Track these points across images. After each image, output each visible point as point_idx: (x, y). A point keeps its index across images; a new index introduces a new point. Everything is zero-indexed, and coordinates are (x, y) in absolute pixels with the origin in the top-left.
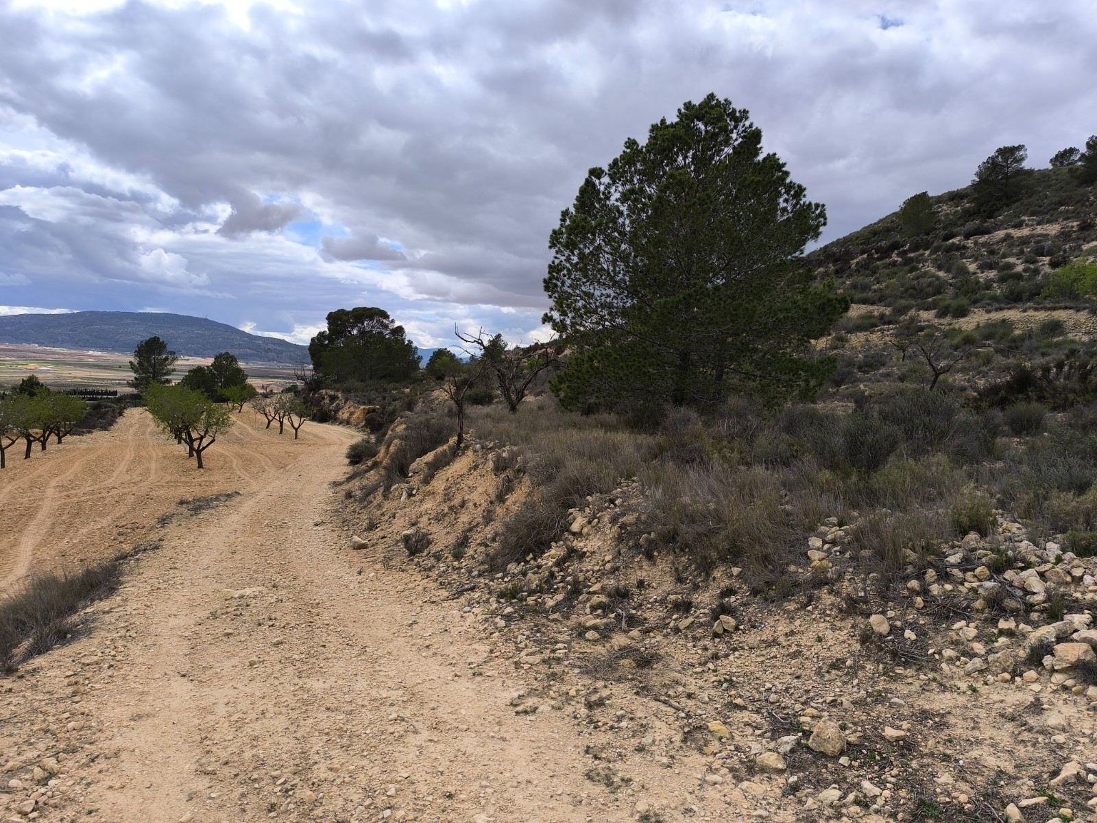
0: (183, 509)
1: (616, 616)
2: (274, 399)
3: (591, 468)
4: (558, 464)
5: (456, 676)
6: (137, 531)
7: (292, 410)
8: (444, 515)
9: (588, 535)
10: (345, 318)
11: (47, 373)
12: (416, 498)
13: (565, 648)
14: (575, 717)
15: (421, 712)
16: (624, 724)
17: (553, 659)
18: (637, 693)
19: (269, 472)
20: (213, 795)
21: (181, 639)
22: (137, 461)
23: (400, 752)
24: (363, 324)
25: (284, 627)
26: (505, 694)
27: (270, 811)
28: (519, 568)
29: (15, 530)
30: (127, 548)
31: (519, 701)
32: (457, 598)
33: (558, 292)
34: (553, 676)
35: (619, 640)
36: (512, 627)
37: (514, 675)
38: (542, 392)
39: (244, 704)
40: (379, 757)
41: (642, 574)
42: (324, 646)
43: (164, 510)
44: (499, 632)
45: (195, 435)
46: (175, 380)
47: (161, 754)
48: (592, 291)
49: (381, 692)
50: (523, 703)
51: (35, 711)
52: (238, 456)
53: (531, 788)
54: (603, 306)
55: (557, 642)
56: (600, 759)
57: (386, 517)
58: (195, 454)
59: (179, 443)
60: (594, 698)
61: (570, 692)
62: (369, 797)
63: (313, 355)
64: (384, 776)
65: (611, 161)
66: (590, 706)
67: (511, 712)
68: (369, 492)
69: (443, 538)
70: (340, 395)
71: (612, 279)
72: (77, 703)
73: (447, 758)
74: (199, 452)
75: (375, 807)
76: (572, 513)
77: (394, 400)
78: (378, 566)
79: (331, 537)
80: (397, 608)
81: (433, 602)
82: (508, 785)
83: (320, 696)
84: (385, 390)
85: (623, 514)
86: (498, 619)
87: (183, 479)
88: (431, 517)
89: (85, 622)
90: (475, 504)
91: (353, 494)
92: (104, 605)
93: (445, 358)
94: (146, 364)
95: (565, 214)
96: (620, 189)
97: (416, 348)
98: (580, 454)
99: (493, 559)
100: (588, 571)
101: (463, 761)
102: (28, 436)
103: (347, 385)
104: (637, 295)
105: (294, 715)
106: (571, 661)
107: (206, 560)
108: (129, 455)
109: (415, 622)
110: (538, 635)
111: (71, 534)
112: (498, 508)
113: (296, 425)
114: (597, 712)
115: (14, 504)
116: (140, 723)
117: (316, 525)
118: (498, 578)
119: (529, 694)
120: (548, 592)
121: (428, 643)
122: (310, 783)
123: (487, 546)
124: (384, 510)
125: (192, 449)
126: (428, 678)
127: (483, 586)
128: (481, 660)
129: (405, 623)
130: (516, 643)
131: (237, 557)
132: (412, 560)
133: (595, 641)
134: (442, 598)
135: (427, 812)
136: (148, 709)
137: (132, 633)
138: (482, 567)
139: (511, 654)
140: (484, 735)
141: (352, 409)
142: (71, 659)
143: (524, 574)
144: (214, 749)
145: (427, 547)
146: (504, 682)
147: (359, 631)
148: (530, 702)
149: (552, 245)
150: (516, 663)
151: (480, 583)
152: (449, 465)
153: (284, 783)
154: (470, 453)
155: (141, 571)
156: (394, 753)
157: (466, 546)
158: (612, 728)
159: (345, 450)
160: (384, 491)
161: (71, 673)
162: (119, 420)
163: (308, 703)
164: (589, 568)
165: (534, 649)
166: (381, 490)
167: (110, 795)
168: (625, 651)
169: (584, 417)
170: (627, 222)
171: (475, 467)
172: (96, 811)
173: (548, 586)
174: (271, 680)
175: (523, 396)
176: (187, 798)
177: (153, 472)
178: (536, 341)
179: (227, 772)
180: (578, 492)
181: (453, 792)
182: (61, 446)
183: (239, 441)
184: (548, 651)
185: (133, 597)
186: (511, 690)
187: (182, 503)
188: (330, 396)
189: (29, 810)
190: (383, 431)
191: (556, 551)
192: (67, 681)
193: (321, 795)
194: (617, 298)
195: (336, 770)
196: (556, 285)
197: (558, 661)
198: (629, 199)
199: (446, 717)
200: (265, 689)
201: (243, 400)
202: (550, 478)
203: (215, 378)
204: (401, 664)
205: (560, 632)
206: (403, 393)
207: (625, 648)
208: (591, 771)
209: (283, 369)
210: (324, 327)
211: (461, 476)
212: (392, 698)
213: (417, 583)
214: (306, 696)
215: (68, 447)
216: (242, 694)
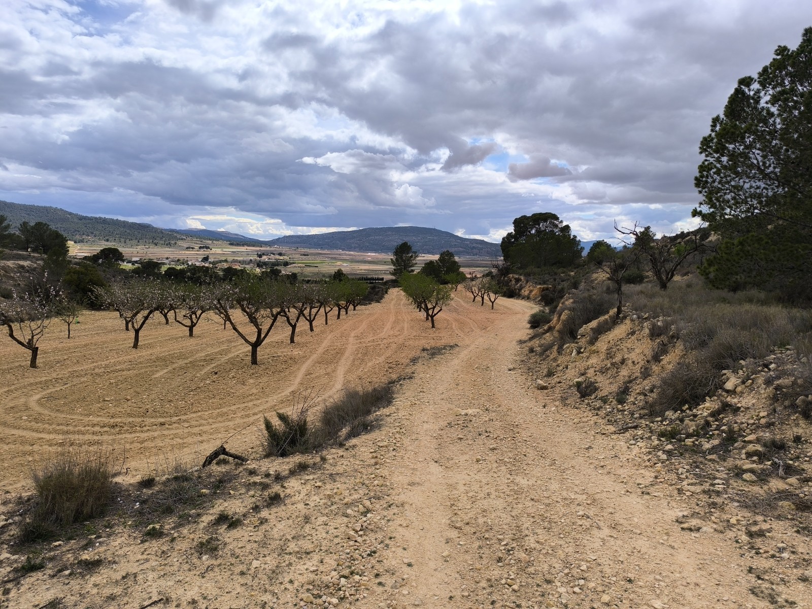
0: (425, 354)
1: (772, 464)
2: (478, 281)
3: (744, 337)
4: (711, 334)
5: (628, 491)
6: (399, 366)
7: (489, 289)
8: (608, 369)
9: (742, 393)
10: (526, 222)
11: (346, 267)
12: (584, 355)
13: (723, 484)
14: (737, 542)
15: (602, 514)
16: (785, 555)
17: (713, 491)
18: (798, 532)
19: (476, 332)
20: (461, 543)
21: (432, 438)
22: (396, 322)
23: (588, 540)
24: (539, 226)
25: (496, 438)
26: (670, 512)
27: (498, 562)
28: (677, 415)
29: (334, 361)
30: (394, 376)
31: (684, 520)
32: (623, 433)
33: (708, 187)
34: (714, 505)
35: (776, 484)
36: (673, 461)
37: (678, 498)
38: (689, 272)
39: (476, 487)
40: (571, 541)
41: (800, 431)
42: (525, 455)
43: (412, 354)
44: (662, 463)
45: (430, 306)
46: (417, 270)
47: (428, 510)
48: (741, 184)
49: (570, 494)
50: (688, 522)
51: (356, 471)
52: (456, 320)
53: (699, 590)
54: (753, 196)
55: (715, 478)
56: (763, 579)
57: (561, 368)
58: (430, 318)
59: (420, 311)
60: (754, 529)
61: (731, 520)
62: (567, 567)
63: (503, 250)
64: (577, 556)
65: (760, 70)
66: (751, 534)
67: (677, 527)
68: (547, 348)
69: (607, 386)
70: (522, 278)
71: (761, 172)
72: (378, 469)
73: (625, 552)
74: (432, 317)
75: (572, 576)
76: (725, 374)
77: (562, 281)
78: (557, 403)
79: (521, 379)
80: (576, 436)
81: (604, 434)
82: (679, 583)
83: (526, 490)
84: (556, 274)
85: (778, 378)
86: (660, 453)
87: (423, 334)
88: (597, 369)
89: (377, 420)
90: (633, 362)
91: (535, 349)
92: (386, 411)
93: (603, 248)
94: (400, 260)
95: (716, 120)
96: (771, 92)
97: (580, 241)
98: (732, 325)
99: (652, 406)
100: (742, 423)
101: (639, 557)
102: (338, 306)
103: (528, 270)
104: (789, 185)
105: (510, 499)
106: (730, 495)
107: (441, 389)
108: (392, 318)
109: (590, 447)
110: (697, 470)
111: (363, 366)
112: (654, 367)
113: (493, 300)
114: (758, 542)
115: (333, 346)
116: (413, 488)
117: (510, 370)
118: (658, 422)
119: (692, 515)
120: (704, 436)
121: (602, 464)
122: (524, 548)
123: (645, 395)
124: (559, 362)
125: (428, 315)
126: (605, 490)
127: (644, 426)
128: (647, 482)
129: (583, 446)
130: (677, 474)
131: (460, 388)
132: (583, 401)
133: (753, 482)
134: (610, 431)
135: (613, 588)
136: (417, 480)
137: (403, 430)
138: (642, 412)
139: (674, 482)
140: (654, 540)
141: (531, 288)
142: (372, 442)
143: (682, 421)
144: (459, 513)
145: (594, 392)
146: (669, 503)
147: (549, 448)
148: (694, 522)
149: (703, 150)
150: (679, 490)
151: (641, 423)
152: (610, 330)
153: (506, 545)
154: (628, 321)
155: (404, 391)
156: (584, 540)
157: (627, 394)
158: (773, 556)
159: (527, 317)
160: (558, 349)
161: (372, 450)
162: (386, 296)
163: (518, 493)
164: (743, 421)
165: (694, 481)
166: (556, 347)
167: (400, 529)
168: (784, 495)
169: (731, 294)
170: (778, 120)
171: (633, 333)
172: (394, 538)
173: (704, 430)
174: (491, 474)
175: (672, 276)
176: (445, 542)
177: (406, 329)
178: (682, 231)
179: (467, 529)
180: (731, 356)
181: (633, 579)
182: (355, 312)
183: (456, 310)
184: (708, 484)
185: (401, 408)
186: (676, 510)
187: (424, 350)
188: (515, 279)
189: (359, 529)
190: (555, 304)
191: (709, 405)
192: (371, 455)
193: (532, 558)
194: (767, 189)
195: (542, 544)
196: (707, 182)
197: (718, 493)
198: (778, 100)
199: (622, 521)
200: (488, 479)
201: (459, 282)
202: (703, 344)
203: (441, 268)
204: (583, 477)
205: (718, 471)
206: (569, 275)
207: (783, 491)
208: (755, 588)
209: (483, 260)
210: (511, 229)
211: (620, 339)
212: (578, 500)
213: (589, 418)
214: (516, 488)
215: (359, 312)
216: (473, 480)
